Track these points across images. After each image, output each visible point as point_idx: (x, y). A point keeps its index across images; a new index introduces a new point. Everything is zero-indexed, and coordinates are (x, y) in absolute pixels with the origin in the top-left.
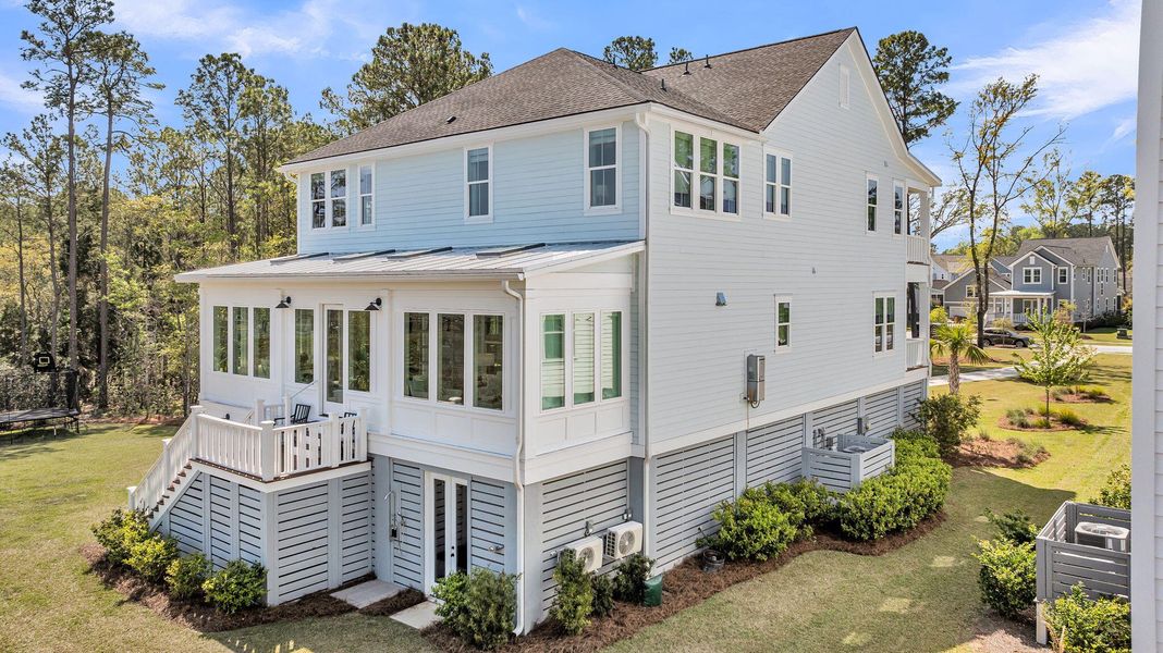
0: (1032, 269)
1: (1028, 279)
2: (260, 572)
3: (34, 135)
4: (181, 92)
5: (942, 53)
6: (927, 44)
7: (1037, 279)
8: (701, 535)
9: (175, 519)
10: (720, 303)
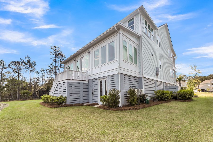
2: (65, 98)
8: (152, 97)
9: (54, 94)
10: (152, 55)
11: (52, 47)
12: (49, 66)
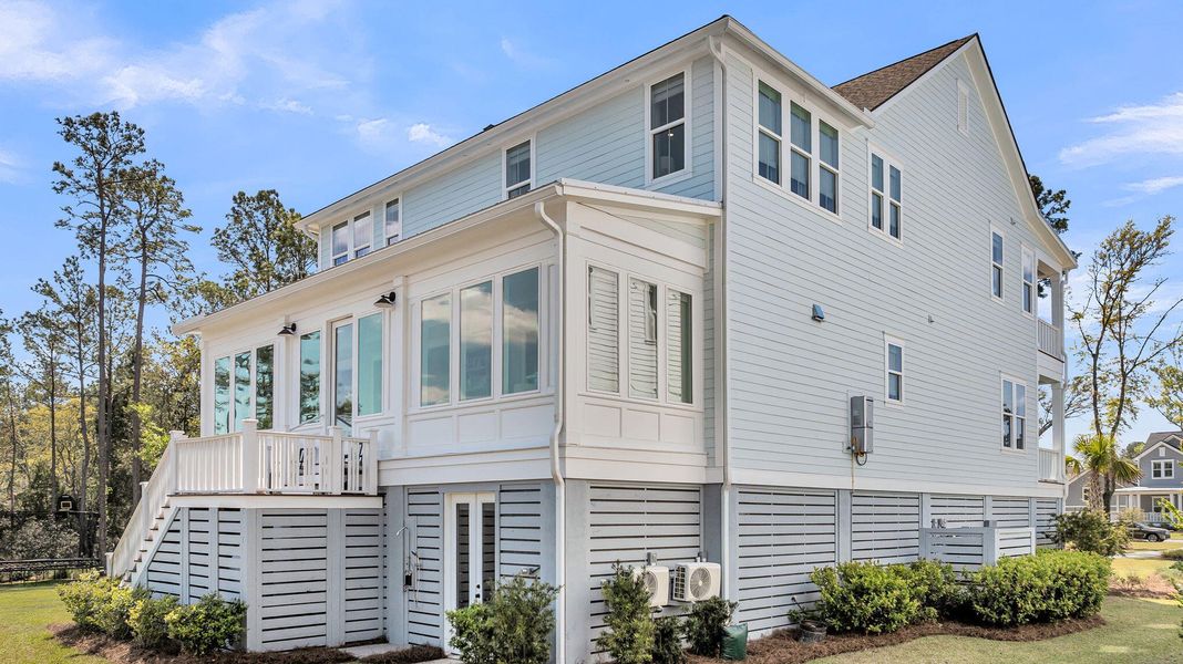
0: (1162, 462)
1: (1157, 474)
2: (239, 609)
3: (65, 279)
4: (218, 230)
5: (1059, 196)
6: (1042, 189)
7: (1168, 473)
8: (796, 608)
9: (153, 576)
10: (817, 317)
11: (69, 122)
12: (50, 293)
